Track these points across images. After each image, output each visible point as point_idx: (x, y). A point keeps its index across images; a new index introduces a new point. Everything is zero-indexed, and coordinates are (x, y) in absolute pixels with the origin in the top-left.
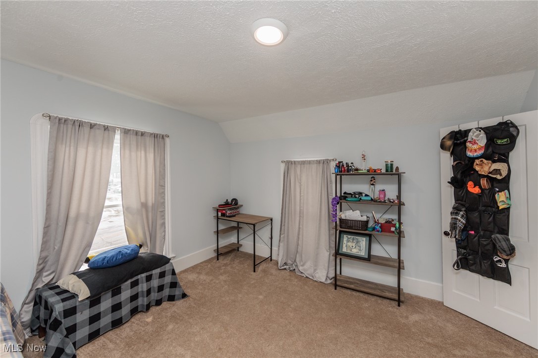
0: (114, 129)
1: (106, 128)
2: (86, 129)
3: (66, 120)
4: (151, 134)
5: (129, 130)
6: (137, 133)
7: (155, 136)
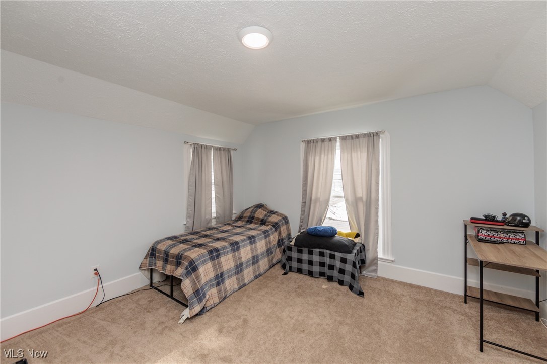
0: (335, 139)
1: (330, 140)
2: (319, 144)
3: (310, 141)
4: (365, 135)
5: (346, 137)
6: (352, 137)
7: (369, 135)
